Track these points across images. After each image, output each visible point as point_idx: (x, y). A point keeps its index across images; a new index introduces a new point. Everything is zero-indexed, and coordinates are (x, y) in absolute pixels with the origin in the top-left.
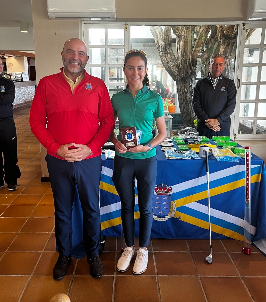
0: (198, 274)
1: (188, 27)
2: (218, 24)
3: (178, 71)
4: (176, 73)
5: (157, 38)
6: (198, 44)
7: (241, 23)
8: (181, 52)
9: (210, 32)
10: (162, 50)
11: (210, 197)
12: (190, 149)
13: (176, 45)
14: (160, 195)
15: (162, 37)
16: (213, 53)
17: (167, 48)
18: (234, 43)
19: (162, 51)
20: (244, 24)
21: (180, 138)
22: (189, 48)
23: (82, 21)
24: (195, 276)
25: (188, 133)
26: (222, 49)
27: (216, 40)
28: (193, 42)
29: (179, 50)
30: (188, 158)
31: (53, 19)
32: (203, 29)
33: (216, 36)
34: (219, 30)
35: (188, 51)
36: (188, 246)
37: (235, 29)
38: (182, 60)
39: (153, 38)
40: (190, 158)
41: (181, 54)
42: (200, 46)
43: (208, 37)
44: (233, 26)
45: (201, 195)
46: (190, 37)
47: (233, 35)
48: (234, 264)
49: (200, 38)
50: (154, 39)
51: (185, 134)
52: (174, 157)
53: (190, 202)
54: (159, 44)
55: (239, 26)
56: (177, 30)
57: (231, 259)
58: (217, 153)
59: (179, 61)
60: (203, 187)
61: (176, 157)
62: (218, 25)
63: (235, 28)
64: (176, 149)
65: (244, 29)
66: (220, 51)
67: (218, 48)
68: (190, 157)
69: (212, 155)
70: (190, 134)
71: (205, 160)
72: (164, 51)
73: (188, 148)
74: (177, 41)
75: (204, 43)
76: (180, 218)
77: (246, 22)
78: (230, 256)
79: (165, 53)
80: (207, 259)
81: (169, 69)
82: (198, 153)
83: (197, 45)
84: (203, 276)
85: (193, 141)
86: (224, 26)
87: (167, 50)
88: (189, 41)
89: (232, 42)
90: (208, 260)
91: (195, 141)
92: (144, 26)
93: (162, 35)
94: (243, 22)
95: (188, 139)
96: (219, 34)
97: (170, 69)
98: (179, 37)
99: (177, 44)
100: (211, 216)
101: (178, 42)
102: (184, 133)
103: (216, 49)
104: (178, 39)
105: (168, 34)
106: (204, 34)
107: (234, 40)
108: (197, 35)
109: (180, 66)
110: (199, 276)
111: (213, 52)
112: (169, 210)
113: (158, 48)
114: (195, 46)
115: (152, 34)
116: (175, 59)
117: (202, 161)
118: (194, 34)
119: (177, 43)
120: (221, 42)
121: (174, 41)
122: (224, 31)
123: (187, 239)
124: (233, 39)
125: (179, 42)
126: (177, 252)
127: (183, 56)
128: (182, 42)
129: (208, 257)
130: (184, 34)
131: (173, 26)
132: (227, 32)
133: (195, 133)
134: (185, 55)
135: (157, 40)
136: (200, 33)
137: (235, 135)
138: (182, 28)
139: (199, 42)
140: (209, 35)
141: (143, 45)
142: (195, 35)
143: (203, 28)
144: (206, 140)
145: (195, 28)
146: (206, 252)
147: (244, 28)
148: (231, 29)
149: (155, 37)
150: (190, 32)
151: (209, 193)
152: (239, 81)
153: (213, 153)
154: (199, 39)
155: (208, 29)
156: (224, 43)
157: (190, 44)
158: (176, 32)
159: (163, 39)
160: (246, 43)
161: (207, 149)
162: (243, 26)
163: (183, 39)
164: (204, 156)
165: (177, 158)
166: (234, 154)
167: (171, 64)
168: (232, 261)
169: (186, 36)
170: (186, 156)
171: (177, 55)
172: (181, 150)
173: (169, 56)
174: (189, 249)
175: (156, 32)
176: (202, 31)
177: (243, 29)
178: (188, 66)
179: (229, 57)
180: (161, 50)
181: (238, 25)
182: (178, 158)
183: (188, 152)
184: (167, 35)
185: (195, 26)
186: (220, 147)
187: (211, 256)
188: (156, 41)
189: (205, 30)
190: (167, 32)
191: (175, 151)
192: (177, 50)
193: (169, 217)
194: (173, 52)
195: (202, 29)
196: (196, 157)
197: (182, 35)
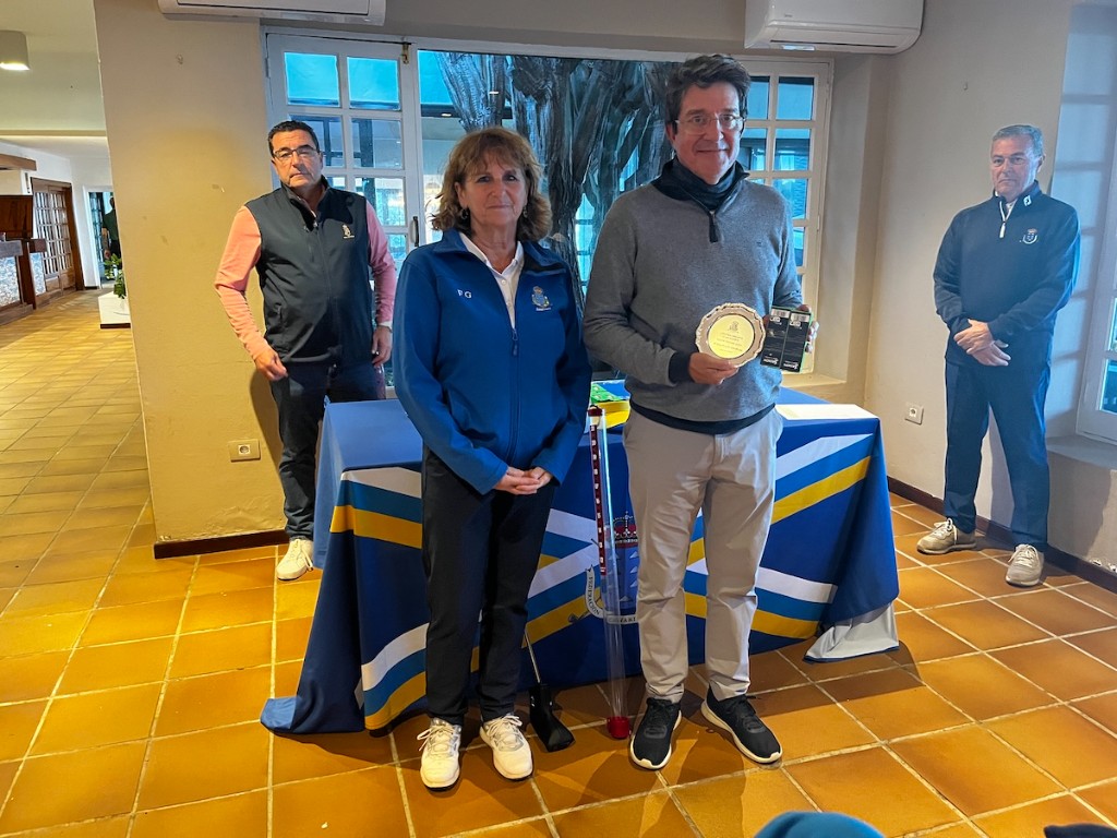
1: (562, 67)
27: (625, 113)
32: (600, 77)
38: (547, 163)
41: (543, 145)
42: (593, 124)
49: (593, 101)
56: (533, 74)
75: (601, 114)
130: (554, 86)
134: (555, 148)
154: (588, 105)
157: (568, 118)
158: (531, 82)
163: (548, 103)
169: (558, 94)
176: (596, 84)
178: (565, 181)
189: (604, 78)
195: (595, 74)
197: (546, 90)
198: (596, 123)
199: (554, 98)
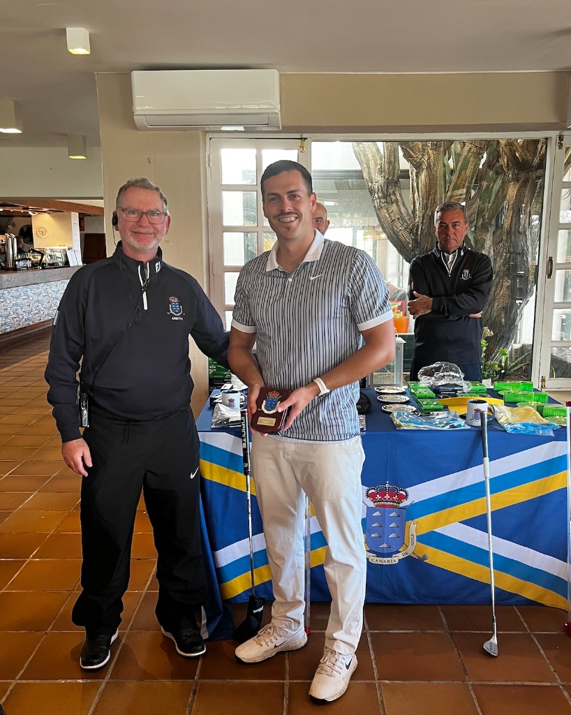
0: (468, 678)
1: (436, 144)
2: (503, 136)
3: (415, 241)
4: (410, 246)
5: (369, 168)
6: (459, 181)
7: (554, 134)
8: (421, 199)
9: (485, 155)
10: (380, 195)
11: (492, 513)
12: (446, 408)
13: (411, 184)
14: (382, 509)
15: (379, 167)
16: (491, 202)
17: (391, 191)
18: (539, 178)
19: (379, 197)
20: (561, 138)
21: (423, 385)
22: (440, 190)
23: (207, 132)
24: (460, 682)
25: (440, 374)
26: (512, 191)
27: (497, 173)
28: (447, 178)
29: (416, 194)
30: (443, 427)
31: (145, 129)
32: (470, 149)
33: (498, 165)
34: (505, 149)
35: (438, 196)
36: (444, 619)
37: (540, 148)
38: (423, 216)
39: (359, 168)
40: (448, 427)
41: (421, 202)
42: (464, 184)
43: (481, 167)
44: (536, 142)
45: (472, 509)
46: (441, 165)
47: (536, 161)
48: (545, 656)
49: (464, 167)
50: (361, 172)
51: (435, 375)
52: (412, 425)
53: (447, 522)
54: (372, 183)
55: (549, 141)
56: (412, 151)
57: (540, 648)
58: (506, 416)
59: (417, 220)
60: (476, 491)
61: (417, 425)
62: (503, 139)
63: (539, 146)
64: (414, 409)
65: (560, 148)
66: (508, 197)
67: (503, 190)
68: (447, 424)
69: (496, 420)
70: (444, 376)
71: (480, 432)
72: (385, 196)
73: (442, 407)
74: (413, 175)
75: (472, 179)
76: (425, 557)
77: (565, 133)
78: (536, 641)
79: (387, 202)
80: (486, 646)
81: (395, 237)
82: (463, 417)
83: (456, 183)
84: (478, 683)
85: (453, 391)
86: (515, 142)
87: (390, 196)
88: (439, 174)
89: (534, 176)
90: (489, 648)
91: (456, 391)
92: (338, 143)
93: (379, 162)
94: (558, 133)
95: (441, 388)
96: (504, 161)
97: (397, 236)
98: (418, 166)
99: (411, 181)
100: (494, 554)
101: (415, 177)
102: (431, 375)
103: (498, 191)
104: (415, 171)
105: (393, 160)
106: (471, 159)
107: (539, 172)
108: (456, 162)
109: (420, 229)
110: (471, 683)
111: (493, 199)
112: (401, 539)
113: (371, 192)
114: (451, 187)
115: (358, 160)
116: (408, 214)
117: (474, 433)
118: (449, 159)
119: (413, 180)
120: (510, 176)
121: (405, 174)
122: (515, 151)
123: (440, 605)
124: (537, 169)
125: (417, 176)
126: (419, 631)
127: (425, 207)
128: (423, 176)
129: (488, 642)
130: (429, 159)
131: (404, 143)
132: (522, 154)
133: (455, 374)
134: (429, 205)
135: (369, 173)
136: (463, 157)
137: (543, 380)
138: (423, 145)
139: (461, 177)
140: (483, 161)
141: (336, 184)
142: (451, 163)
143: (470, 146)
144: (480, 390)
145: (453, 146)
146: (485, 632)
147: (561, 146)
148: (531, 148)
149: (365, 165)
150: (441, 155)
151: (489, 504)
152: (551, 260)
153: (498, 416)
154: (461, 170)
155: (481, 148)
156: (516, 180)
157: (440, 182)
158: (411, 156)
159: (381, 171)
160: (565, 179)
161: (483, 407)
162: (558, 141)
163: (425, 170)
164: (478, 423)
165: (419, 426)
166: (544, 419)
167: (399, 226)
168: (541, 651)
169: (432, 164)
170: (437, 423)
171: (412, 207)
172: (425, 410)
173: (394, 207)
174: (446, 627)
175: (365, 155)
176: (468, 154)
177: (557, 147)
179: (528, 209)
180: (376, 196)
181: (547, 139)
182: (422, 427)
183: (443, 415)
184: (390, 163)
185: (451, 142)
186: (512, 404)
187: (494, 640)
188: (365, 175)
189: (474, 149)
190: (390, 156)
191: (414, 412)
192: (411, 196)
193: (400, 556)
194: (402, 199)
195: (466, 148)
196: (460, 426)
197: (423, 161)
198: (467, 184)
199: (429, 166)
